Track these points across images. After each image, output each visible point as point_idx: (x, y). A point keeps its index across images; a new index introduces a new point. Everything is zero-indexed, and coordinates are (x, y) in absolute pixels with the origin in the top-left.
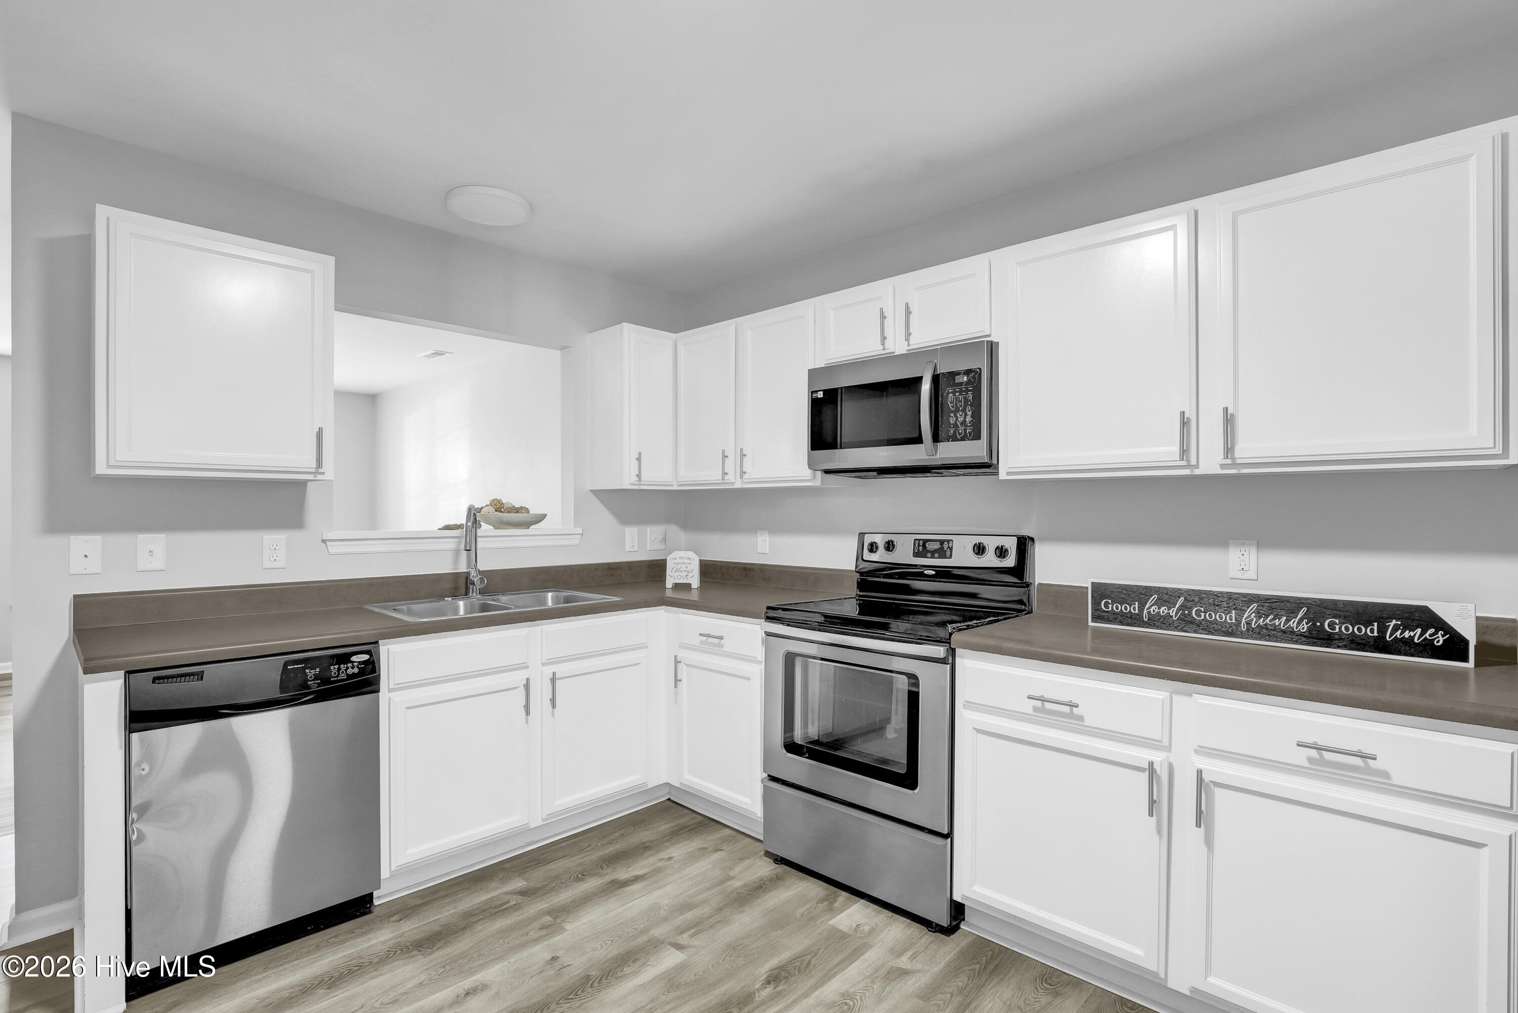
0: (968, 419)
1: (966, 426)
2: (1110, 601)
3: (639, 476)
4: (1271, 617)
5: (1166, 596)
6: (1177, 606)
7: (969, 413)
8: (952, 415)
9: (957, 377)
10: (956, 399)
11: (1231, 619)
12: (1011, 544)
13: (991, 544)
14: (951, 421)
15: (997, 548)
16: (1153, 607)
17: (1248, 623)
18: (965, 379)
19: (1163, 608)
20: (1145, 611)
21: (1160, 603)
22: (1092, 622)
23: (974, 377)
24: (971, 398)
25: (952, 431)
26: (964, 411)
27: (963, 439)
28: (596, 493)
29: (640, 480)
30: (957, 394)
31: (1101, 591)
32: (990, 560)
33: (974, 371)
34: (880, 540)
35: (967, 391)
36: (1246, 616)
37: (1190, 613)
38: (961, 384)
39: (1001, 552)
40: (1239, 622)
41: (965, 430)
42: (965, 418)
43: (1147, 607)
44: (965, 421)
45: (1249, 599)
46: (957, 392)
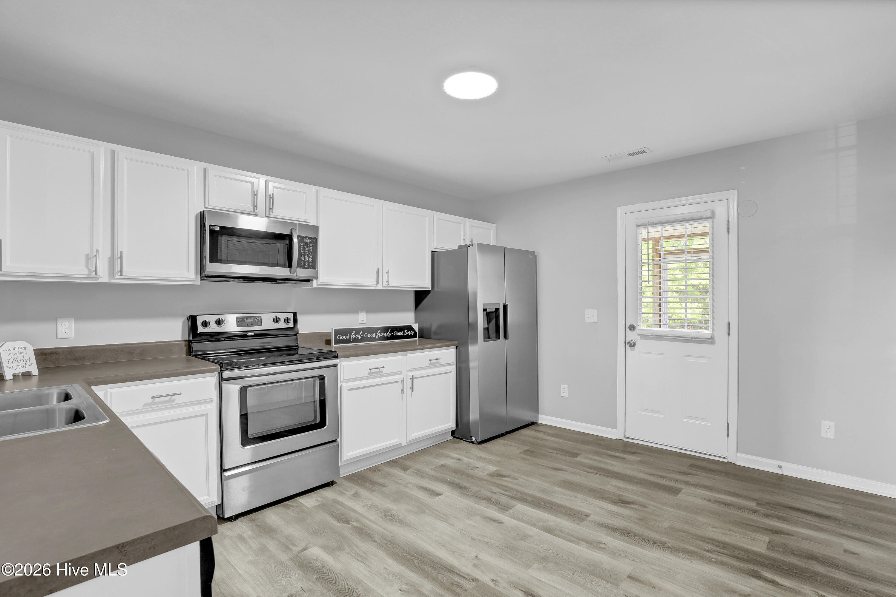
0: (311, 259)
1: (309, 262)
2: (340, 335)
4: (383, 333)
5: (357, 331)
6: (361, 334)
7: (311, 257)
8: (303, 256)
9: (305, 239)
10: (305, 249)
12: (291, 316)
13: (282, 317)
14: (302, 259)
17: (378, 336)
18: (309, 241)
19: (356, 335)
20: (351, 337)
21: (355, 334)
22: (334, 344)
23: (313, 241)
24: (311, 250)
25: (302, 264)
26: (308, 255)
27: (308, 268)
30: (305, 247)
31: (338, 332)
32: (282, 325)
33: (313, 238)
34: (212, 319)
35: (310, 247)
36: (377, 334)
37: (364, 335)
38: (307, 243)
39: (287, 321)
40: (376, 336)
41: (309, 264)
42: (309, 259)
43: (352, 335)
44: (309, 260)
46: (305, 246)
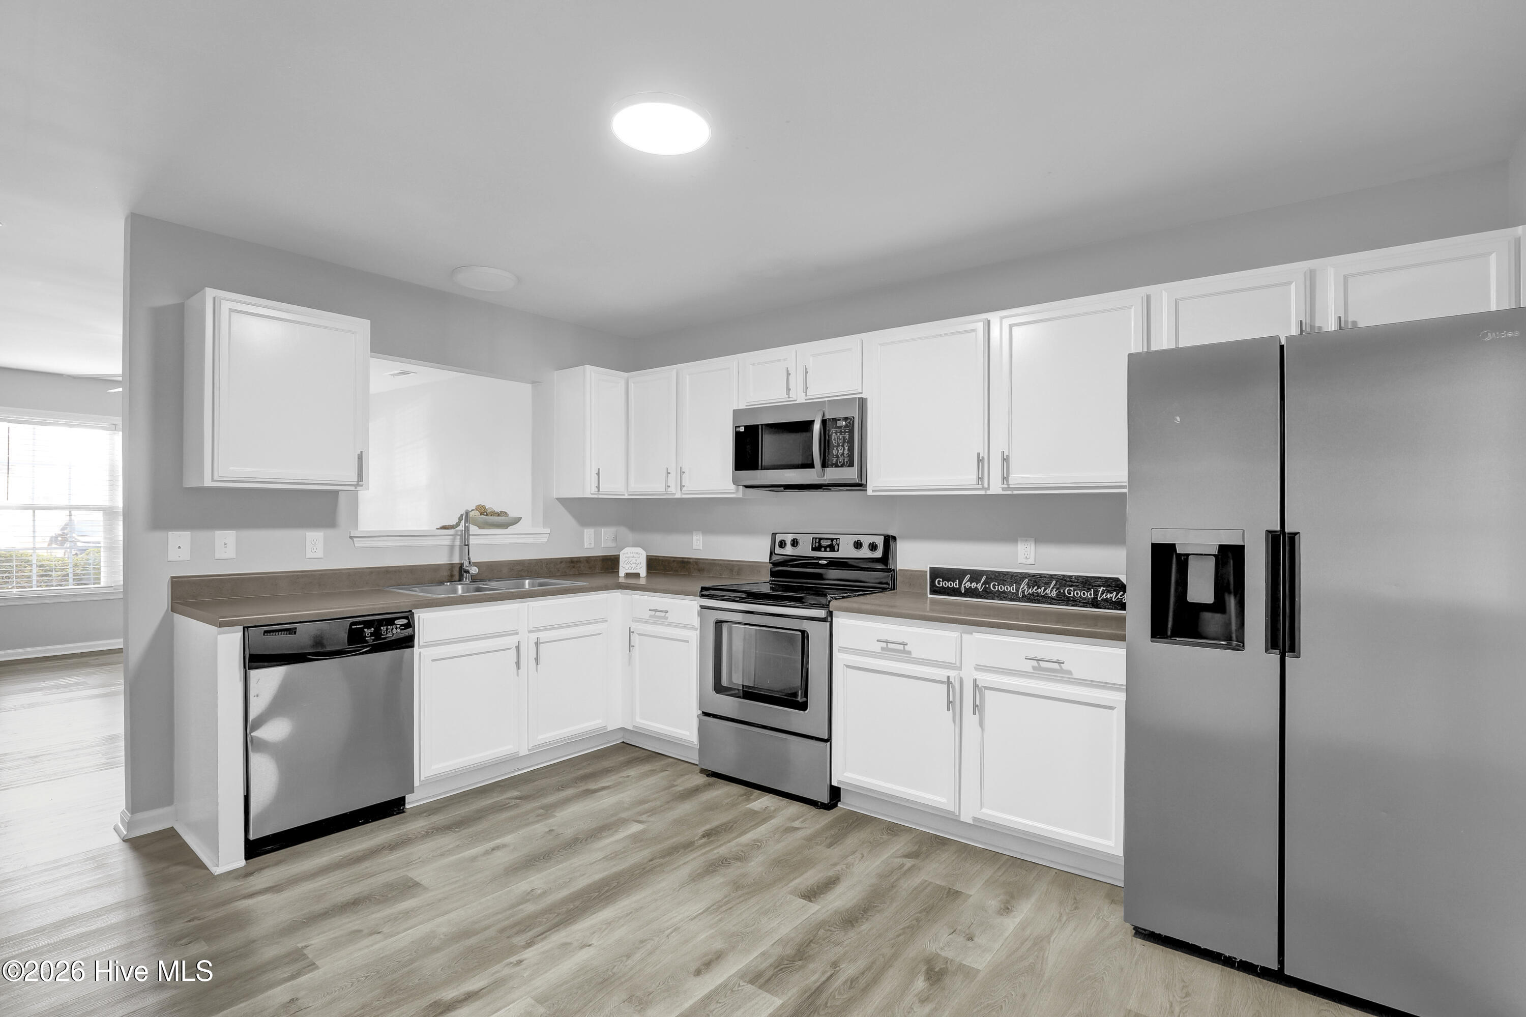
0: (846, 452)
1: (844, 457)
2: (941, 580)
3: (598, 487)
4: (1036, 587)
5: (975, 575)
6: (982, 582)
7: (847, 448)
8: (835, 448)
9: (838, 422)
10: (838, 437)
11: (1013, 590)
12: (880, 541)
13: (866, 541)
14: (834, 453)
15: (870, 543)
16: (968, 583)
17: (1023, 592)
18: (844, 423)
19: (973, 584)
20: (963, 586)
21: (971, 581)
22: (930, 594)
23: (849, 423)
24: (847, 437)
25: (835, 460)
26: (843, 446)
27: (842, 466)
28: (560, 500)
29: (599, 491)
30: (838, 434)
31: (936, 573)
32: (865, 553)
33: (850, 419)
34: (789, 539)
35: (845, 432)
36: (1021, 587)
37: (989, 586)
38: (841, 427)
39: (873, 547)
40: (1017, 590)
41: (844, 460)
42: (844, 451)
43: (964, 583)
44: (843, 454)
45: (1023, 576)
46: (839, 432)
